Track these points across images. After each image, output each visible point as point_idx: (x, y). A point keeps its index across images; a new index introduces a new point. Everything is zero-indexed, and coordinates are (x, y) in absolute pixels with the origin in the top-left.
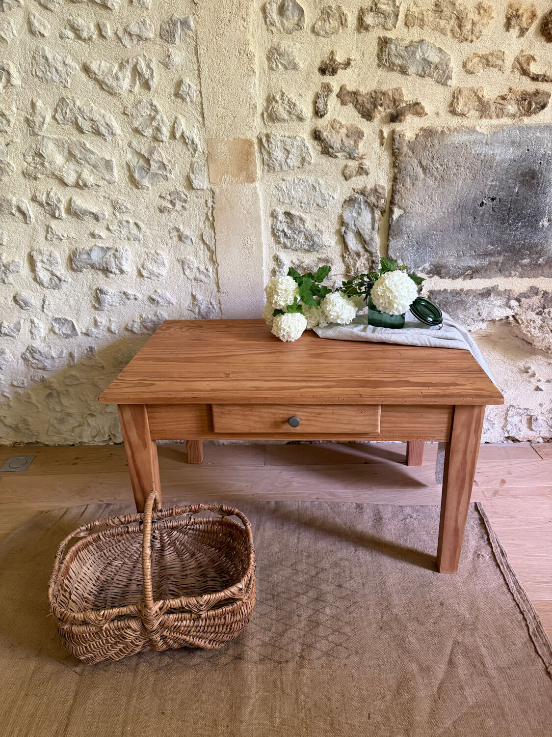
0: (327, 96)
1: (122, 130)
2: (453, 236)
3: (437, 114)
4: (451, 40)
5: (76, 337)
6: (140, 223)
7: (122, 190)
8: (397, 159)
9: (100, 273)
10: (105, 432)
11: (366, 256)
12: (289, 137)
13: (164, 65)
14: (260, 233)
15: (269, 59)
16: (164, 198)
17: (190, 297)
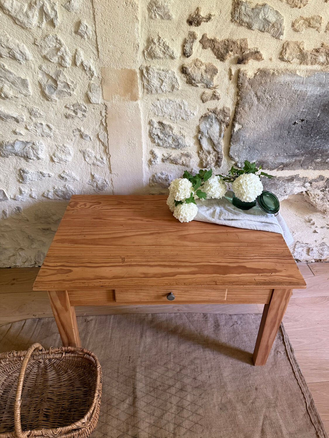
0: (193, 42)
1: (34, 57)
2: (273, 143)
3: (271, 59)
4: (286, 5)
5: (7, 201)
6: (50, 125)
7: (36, 101)
8: (240, 90)
9: (22, 159)
10: (31, 260)
11: (214, 154)
12: (163, 70)
13: (66, 8)
14: (141, 136)
15: (149, 10)
16: (69, 108)
17: (90, 176)
